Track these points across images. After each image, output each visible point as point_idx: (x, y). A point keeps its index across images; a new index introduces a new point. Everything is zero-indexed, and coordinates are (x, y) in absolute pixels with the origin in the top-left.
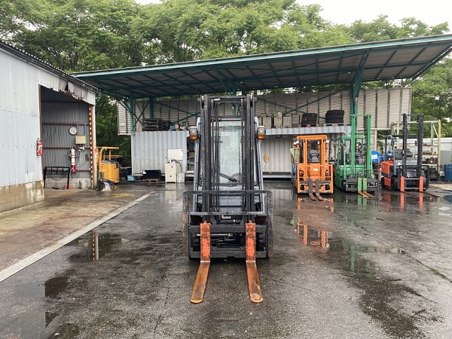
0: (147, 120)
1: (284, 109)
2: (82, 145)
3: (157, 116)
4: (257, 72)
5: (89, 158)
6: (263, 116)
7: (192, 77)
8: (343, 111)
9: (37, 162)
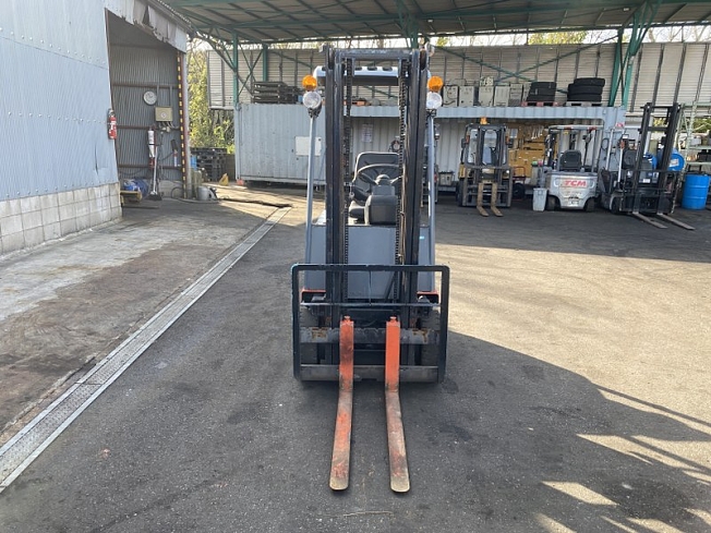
0: (259, 83)
1: (496, 72)
2: (166, 123)
3: (275, 77)
4: (462, 3)
5: (178, 145)
6: (459, 82)
7: (346, 7)
8: (603, 80)
9: (109, 150)
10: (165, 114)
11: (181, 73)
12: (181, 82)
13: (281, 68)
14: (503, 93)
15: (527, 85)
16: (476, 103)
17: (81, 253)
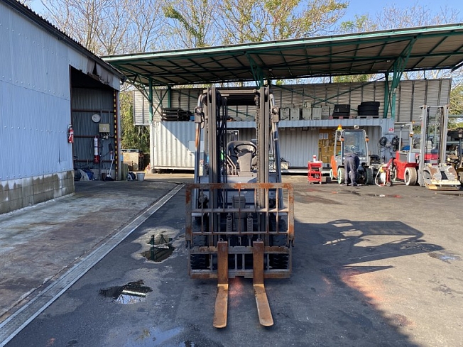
0: (165, 109)
1: (312, 99)
3: (176, 105)
4: (289, 59)
5: (113, 148)
6: (290, 106)
7: (219, 63)
8: (379, 103)
9: (68, 150)
10: (105, 128)
11: (116, 103)
12: (116, 108)
13: (179, 100)
14: (317, 112)
15: (332, 106)
16: (301, 118)
17: (45, 215)
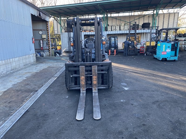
2: (45, 39)
5: (48, 44)
6: (116, 25)
9: (33, 46)
10: (44, 36)
11: (48, 26)
12: (48, 29)
14: (126, 27)
16: (120, 30)
